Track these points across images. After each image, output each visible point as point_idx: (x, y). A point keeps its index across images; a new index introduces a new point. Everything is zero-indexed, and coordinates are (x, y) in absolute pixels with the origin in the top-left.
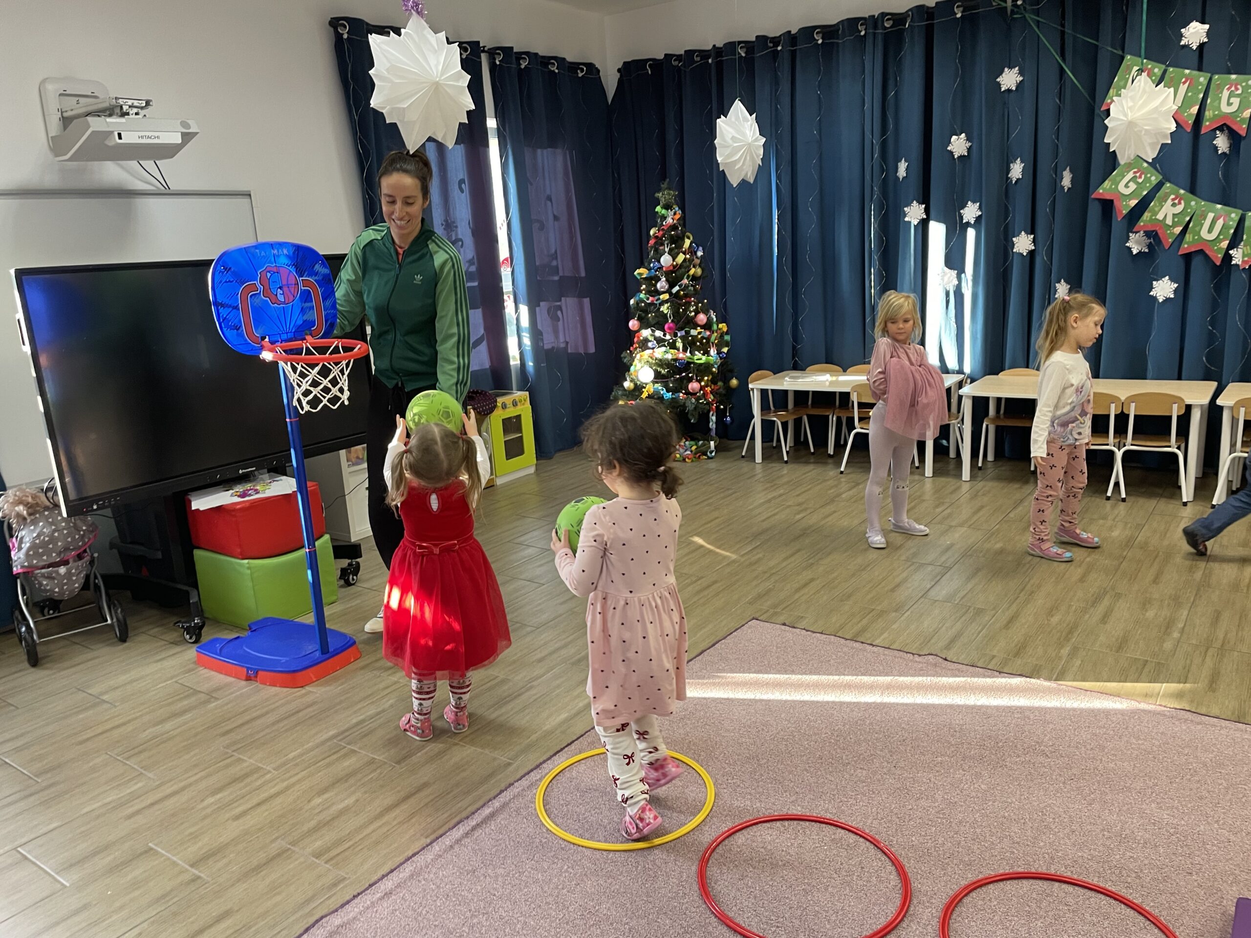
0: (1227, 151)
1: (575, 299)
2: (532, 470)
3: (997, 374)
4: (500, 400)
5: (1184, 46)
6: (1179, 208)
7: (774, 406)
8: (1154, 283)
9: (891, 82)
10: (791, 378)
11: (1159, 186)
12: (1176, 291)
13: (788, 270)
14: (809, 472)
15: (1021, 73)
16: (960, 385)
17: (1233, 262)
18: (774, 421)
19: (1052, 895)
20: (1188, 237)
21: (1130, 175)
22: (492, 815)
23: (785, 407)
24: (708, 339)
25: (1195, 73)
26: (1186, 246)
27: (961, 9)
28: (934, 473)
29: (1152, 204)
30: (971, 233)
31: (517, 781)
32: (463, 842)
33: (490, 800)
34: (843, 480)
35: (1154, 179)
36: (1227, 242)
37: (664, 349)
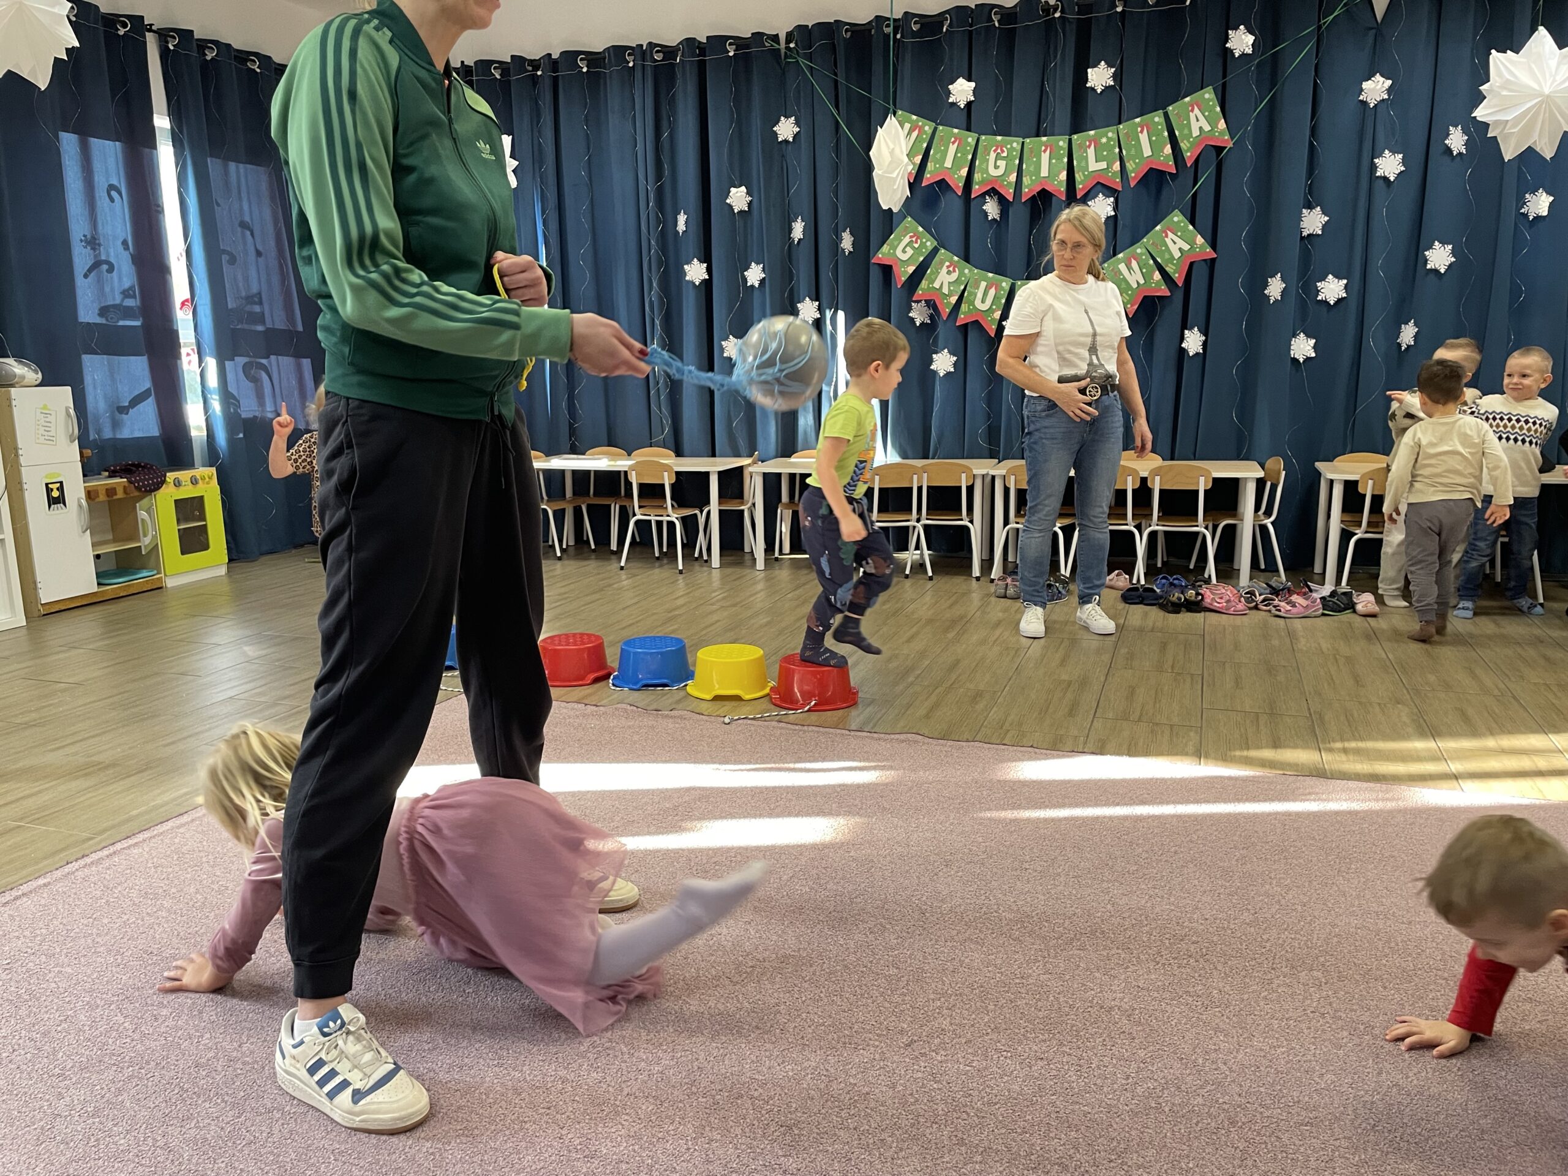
0: (997, 217)
2: (223, 571)
4: (171, 476)
5: (953, 104)
6: (954, 276)
8: (934, 356)
9: (665, 123)
10: (568, 459)
11: (935, 251)
12: (955, 365)
15: (797, 123)
20: (964, 307)
21: (906, 239)
23: (562, 496)
25: (964, 133)
26: (963, 316)
27: (734, 47)
28: (721, 564)
29: (929, 272)
30: (756, 298)
34: (622, 575)
35: (930, 244)
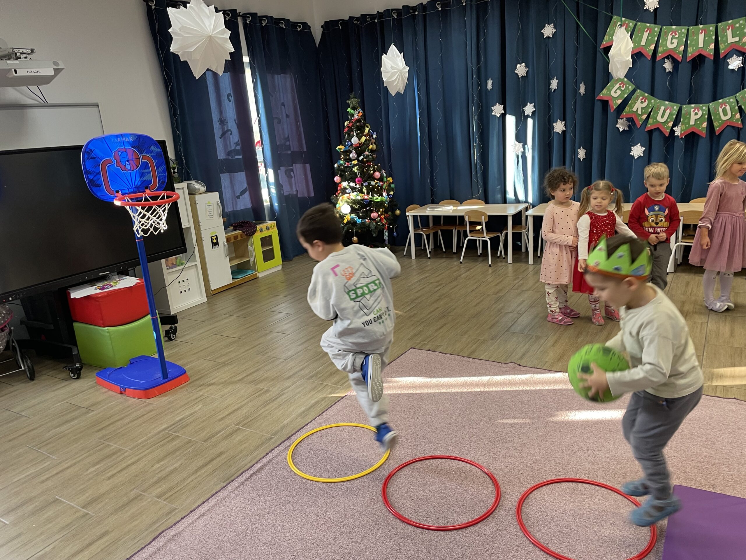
0: (671, 70)
1: (301, 164)
2: (280, 268)
3: (547, 203)
4: (259, 227)
5: (646, 10)
6: (645, 104)
7: (421, 226)
8: (632, 147)
9: (481, 34)
10: (430, 208)
11: (634, 91)
12: (644, 152)
13: (426, 145)
14: (442, 263)
15: (555, 27)
16: (527, 209)
17: (676, 134)
18: (422, 234)
19: (577, 490)
20: (650, 121)
21: (617, 86)
22: (262, 468)
23: (427, 226)
24: (382, 187)
25: (653, 25)
26: (649, 126)
28: (513, 261)
29: (630, 102)
30: (530, 121)
31: (276, 447)
32: (245, 484)
33: (261, 459)
34: (462, 267)
35: (631, 88)
36: (672, 123)
37: (355, 193)
